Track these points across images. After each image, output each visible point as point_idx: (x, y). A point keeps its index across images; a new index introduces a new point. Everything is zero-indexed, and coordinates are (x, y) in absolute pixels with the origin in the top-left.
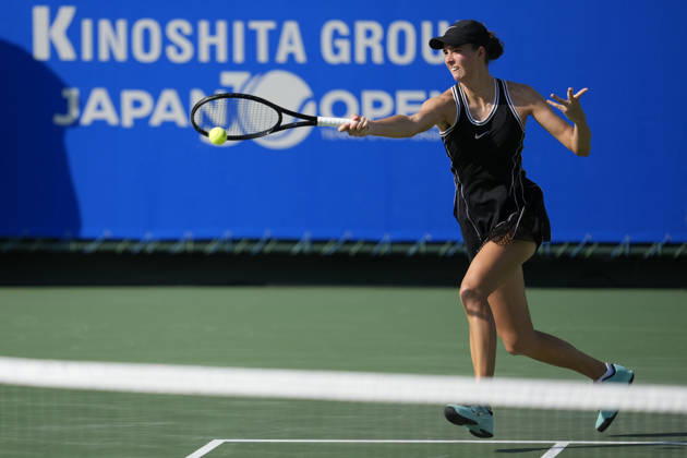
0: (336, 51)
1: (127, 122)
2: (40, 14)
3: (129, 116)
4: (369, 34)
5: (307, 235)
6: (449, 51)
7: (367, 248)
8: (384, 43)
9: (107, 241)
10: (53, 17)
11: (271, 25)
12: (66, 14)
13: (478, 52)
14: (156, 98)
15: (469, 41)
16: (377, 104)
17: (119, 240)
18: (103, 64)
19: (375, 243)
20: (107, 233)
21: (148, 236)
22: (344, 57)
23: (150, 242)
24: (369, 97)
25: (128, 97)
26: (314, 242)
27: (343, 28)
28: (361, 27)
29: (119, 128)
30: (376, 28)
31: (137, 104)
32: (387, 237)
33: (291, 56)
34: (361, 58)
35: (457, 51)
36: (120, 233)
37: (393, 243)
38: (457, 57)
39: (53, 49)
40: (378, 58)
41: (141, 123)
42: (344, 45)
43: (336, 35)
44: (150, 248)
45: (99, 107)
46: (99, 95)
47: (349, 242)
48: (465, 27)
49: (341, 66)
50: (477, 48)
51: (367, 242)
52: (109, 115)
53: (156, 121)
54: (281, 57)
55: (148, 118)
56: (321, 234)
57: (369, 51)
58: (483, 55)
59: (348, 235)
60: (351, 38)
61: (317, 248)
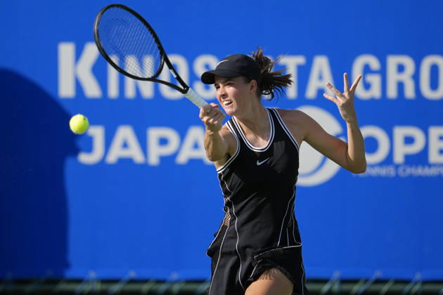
0: (367, 86)
1: (154, 160)
2: (66, 51)
3: (155, 154)
4: (401, 68)
5: (337, 275)
6: (221, 85)
7: (399, 287)
8: (416, 77)
9: (132, 281)
10: (78, 54)
11: (301, 60)
12: (91, 51)
13: (250, 85)
14: (182, 136)
15: (241, 74)
16: (409, 140)
17: (145, 281)
18: (129, 101)
19: (407, 282)
20: (132, 274)
21: (175, 276)
22: (375, 92)
23: (177, 282)
24: (400, 132)
25: (154, 134)
26: (344, 281)
27: (374, 63)
28: (393, 61)
29: (145, 166)
30: (408, 62)
31: (163, 142)
32: (418, 276)
33: (321, 92)
34: (392, 92)
35: (230, 85)
36: (145, 274)
37: (425, 282)
38: (230, 90)
39: (79, 87)
40: (410, 93)
41: (168, 161)
42: (375, 80)
43: (367, 70)
44: (176, 288)
45: (125, 145)
46: (125, 133)
47: (379, 281)
48: (238, 60)
49: (372, 101)
50: (250, 82)
51: (397, 282)
52: (135, 153)
53: (182, 159)
54: (311, 93)
55: (175, 155)
56: (351, 274)
57: (401, 86)
58: (255, 88)
59: (378, 274)
60: (383, 72)
61: (346, 287)
